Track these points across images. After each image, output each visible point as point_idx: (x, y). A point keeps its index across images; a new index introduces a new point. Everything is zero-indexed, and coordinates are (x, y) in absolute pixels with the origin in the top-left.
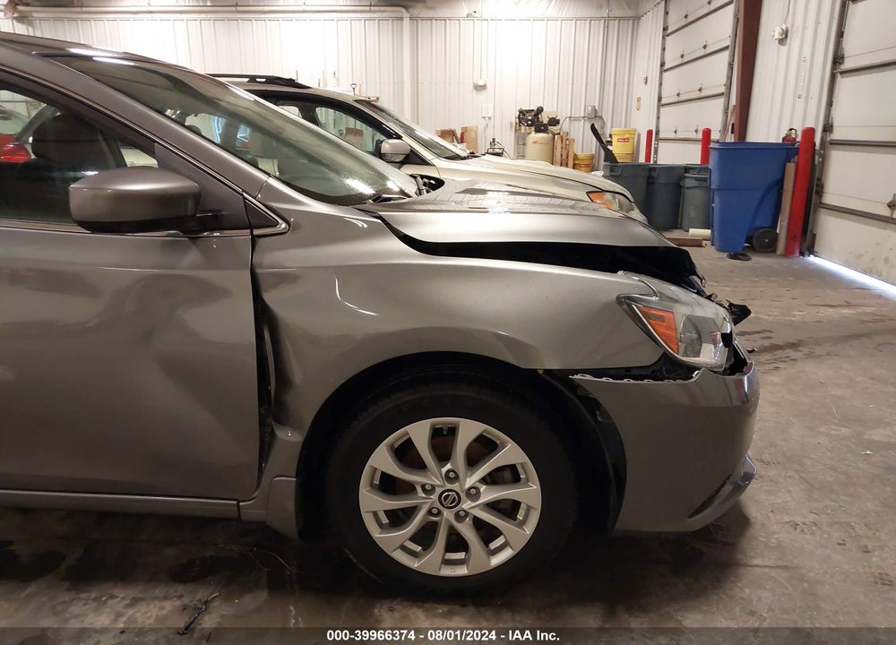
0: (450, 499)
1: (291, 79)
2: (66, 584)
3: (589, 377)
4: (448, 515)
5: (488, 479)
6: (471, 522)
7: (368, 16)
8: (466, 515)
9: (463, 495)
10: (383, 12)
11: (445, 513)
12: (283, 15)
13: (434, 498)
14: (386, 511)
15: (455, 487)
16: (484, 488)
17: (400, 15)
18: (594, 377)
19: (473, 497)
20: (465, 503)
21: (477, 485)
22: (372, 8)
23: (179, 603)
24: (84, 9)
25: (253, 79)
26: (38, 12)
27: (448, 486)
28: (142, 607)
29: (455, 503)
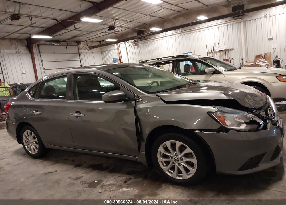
0: (176, 160)
2: (109, 172)
3: (199, 131)
4: (177, 164)
5: (185, 155)
6: (183, 166)
7: (228, 24)
8: (181, 164)
9: (179, 159)
10: (234, 22)
11: (176, 163)
12: (202, 30)
13: (173, 159)
14: (165, 162)
15: (177, 157)
16: (184, 158)
17: (239, 22)
18: (200, 131)
19: (182, 160)
20: (180, 161)
21: (182, 157)
22: (230, 21)
23: (126, 178)
24: (150, 39)
25: (174, 57)
26: (140, 43)
27: (176, 157)
28: (119, 178)
29: (178, 161)
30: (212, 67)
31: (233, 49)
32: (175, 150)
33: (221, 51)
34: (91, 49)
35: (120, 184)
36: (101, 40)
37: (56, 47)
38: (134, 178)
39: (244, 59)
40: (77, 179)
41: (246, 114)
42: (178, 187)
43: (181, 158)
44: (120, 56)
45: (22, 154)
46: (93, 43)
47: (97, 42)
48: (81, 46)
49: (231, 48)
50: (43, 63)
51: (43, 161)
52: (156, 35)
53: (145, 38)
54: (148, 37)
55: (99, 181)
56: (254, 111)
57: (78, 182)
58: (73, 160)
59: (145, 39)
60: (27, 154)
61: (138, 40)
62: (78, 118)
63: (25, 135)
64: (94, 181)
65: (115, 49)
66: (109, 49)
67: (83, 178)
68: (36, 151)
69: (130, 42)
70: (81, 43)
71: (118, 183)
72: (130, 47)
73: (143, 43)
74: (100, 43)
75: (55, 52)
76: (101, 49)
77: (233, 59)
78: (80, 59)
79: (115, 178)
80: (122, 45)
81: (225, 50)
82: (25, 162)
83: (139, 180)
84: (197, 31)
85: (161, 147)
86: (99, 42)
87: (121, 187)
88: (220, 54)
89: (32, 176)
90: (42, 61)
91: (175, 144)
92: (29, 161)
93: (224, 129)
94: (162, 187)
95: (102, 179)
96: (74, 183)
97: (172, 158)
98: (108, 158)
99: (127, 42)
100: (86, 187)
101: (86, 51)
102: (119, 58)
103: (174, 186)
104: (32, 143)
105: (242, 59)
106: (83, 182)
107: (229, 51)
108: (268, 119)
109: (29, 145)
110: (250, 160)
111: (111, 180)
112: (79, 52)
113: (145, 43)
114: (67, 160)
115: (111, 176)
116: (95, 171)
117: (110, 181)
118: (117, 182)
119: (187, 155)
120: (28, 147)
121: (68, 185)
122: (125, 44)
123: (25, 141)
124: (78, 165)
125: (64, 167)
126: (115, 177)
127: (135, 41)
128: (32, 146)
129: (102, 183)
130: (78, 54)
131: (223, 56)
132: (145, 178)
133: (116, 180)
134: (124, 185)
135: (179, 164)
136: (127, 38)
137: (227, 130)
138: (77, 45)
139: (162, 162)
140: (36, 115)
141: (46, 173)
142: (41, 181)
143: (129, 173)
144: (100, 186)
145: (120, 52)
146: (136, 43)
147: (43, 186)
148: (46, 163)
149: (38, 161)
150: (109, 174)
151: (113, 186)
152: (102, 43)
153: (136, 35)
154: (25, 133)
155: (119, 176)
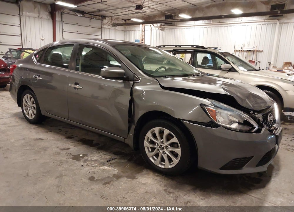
1: (203, 46)
2: (97, 149)
6: (167, 155)
7: (264, 23)
8: (166, 153)
9: (164, 147)
10: (270, 22)
11: (161, 151)
12: (234, 25)
13: (159, 147)
14: (151, 147)
15: (163, 145)
16: (169, 147)
17: (275, 23)
18: (188, 122)
19: (167, 149)
20: (165, 150)
21: (168, 146)
22: (265, 21)
23: (111, 157)
24: (177, 26)
25: (193, 46)
26: (166, 28)
27: (161, 144)
28: (105, 156)
29: (162, 149)
30: (229, 64)
31: (263, 51)
32: (162, 138)
33: (249, 51)
34: (115, 26)
35: (103, 162)
36: (127, 19)
37: (80, 18)
38: (119, 159)
39: (271, 64)
40: (64, 149)
41: (240, 113)
42: (158, 175)
43: (166, 147)
44: (143, 39)
45: (20, 118)
46: (119, 20)
47: (123, 20)
48: (105, 21)
49: (260, 49)
50: (64, 32)
51: (37, 127)
52: (185, 22)
53: (172, 23)
54: (176, 23)
55: (85, 155)
56: (251, 112)
57: (64, 152)
58: (66, 132)
59: (173, 25)
60: (25, 118)
61: (165, 25)
62: (76, 89)
63: (25, 99)
64: (80, 154)
65: (139, 31)
66: (133, 29)
67: (70, 150)
68: (33, 116)
69: (156, 26)
70: (106, 18)
71: (101, 161)
72: (155, 31)
73: (170, 29)
74: (126, 22)
75: (77, 23)
76: (125, 28)
77: (259, 62)
78: (102, 35)
79: (100, 156)
80: (147, 27)
81: (254, 51)
82: (21, 125)
83: (123, 161)
84: (229, 25)
85: (150, 132)
86: (124, 20)
87: (103, 164)
88: (248, 54)
89: (23, 139)
90: (63, 30)
91: (163, 132)
92: (24, 125)
93: (213, 124)
94: (142, 172)
95: (88, 154)
96: (60, 153)
97: (158, 145)
98: (101, 135)
99: (153, 25)
100: (70, 159)
101: (110, 27)
102: (142, 41)
103: (155, 173)
104: (30, 108)
105: (270, 63)
106: (68, 153)
107: (258, 52)
108: (265, 124)
109: (27, 109)
110: (233, 161)
111: (96, 156)
112: (102, 27)
113: (171, 29)
114: (60, 130)
115: (98, 153)
116: (84, 146)
117: (94, 157)
118: (101, 159)
119: (173, 145)
120: (26, 111)
121: (54, 153)
122: (151, 27)
123: (25, 104)
124: (69, 138)
125: (56, 136)
126: (101, 154)
127: (161, 26)
128: (30, 110)
129: (86, 158)
130: (101, 29)
131: (250, 56)
132: (130, 160)
133: (101, 157)
134: (107, 163)
135: (164, 153)
136: (154, 20)
137: (217, 126)
138: (101, 20)
139: (148, 148)
140: (37, 80)
141: (37, 139)
142: (30, 145)
143: (115, 153)
144: (84, 160)
145: (144, 34)
146: (162, 28)
147: (30, 150)
148: (40, 130)
149: (33, 126)
150: (96, 151)
151: (96, 162)
152: (128, 22)
153: (164, 19)
154: (25, 97)
155: (105, 154)
